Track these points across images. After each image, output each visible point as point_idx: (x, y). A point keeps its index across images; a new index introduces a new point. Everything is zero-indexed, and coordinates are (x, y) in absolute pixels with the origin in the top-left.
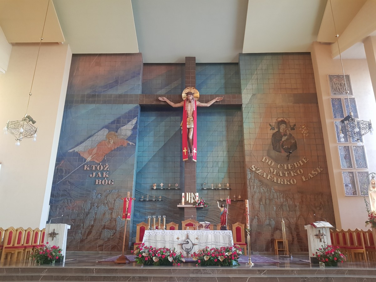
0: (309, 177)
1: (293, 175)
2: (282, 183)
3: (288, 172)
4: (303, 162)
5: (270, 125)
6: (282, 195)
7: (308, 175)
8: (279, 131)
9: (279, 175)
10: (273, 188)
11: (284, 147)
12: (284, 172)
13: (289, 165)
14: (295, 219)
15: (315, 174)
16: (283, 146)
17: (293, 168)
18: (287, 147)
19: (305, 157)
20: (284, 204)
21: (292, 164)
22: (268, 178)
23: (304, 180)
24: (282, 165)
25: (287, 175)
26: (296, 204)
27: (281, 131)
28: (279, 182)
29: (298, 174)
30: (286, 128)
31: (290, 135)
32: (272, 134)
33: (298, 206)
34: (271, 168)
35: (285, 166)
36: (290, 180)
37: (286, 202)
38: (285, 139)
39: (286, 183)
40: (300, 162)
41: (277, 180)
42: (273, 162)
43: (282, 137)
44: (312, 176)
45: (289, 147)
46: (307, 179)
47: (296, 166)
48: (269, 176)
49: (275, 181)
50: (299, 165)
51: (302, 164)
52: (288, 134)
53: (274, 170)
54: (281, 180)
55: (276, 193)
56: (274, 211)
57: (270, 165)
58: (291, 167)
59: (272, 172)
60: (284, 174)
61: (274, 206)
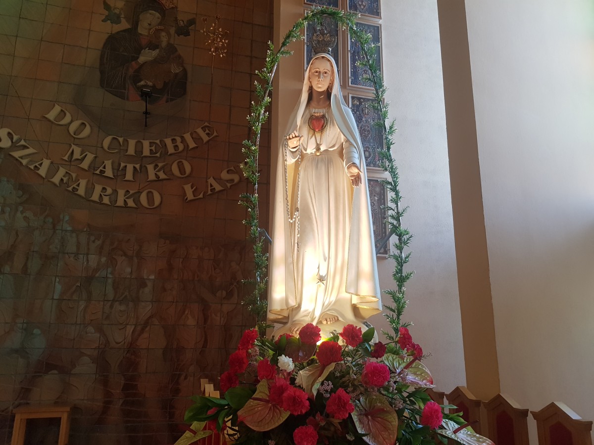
0: (209, 188)
1: (152, 177)
2: (106, 200)
3: (138, 166)
4: (197, 139)
5: (107, 7)
6: (98, 243)
7: (207, 182)
8: (132, 31)
9: (102, 172)
10: (67, 218)
11: (142, 83)
12: (123, 165)
13: (146, 144)
14: (130, 329)
15: (232, 180)
16: (136, 78)
17: (158, 155)
18: (150, 84)
19: (206, 124)
20: (97, 275)
21: (158, 142)
22: (56, 180)
23: (190, 196)
24: (121, 140)
25: (129, 176)
26: (145, 277)
27: (140, 30)
28: (95, 197)
29: (173, 174)
30: (160, 24)
31: (171, 49)
32: (106, 36)
33: (150, 284)
34: (73, 146)
35: (132, 143)
36: (142, 192)
37: (110, 270)
38: (150, 59)
39: (120, 203)
40: (187, 137)
41: (90, 190)
42: (88, 127)
43: (138, 51)
44: (218, 188)
45: (159, 85)
46: (201, 196)
47: (171, 150)
48: (62, 172)
49: (81, 191)
50: (181, 147)
51: (192, 145)
52: (164, 44)
53: (86, 155)
54: (104, 189)
55: (74, 235)
56: (53, 299)
57: (75, 136)
58: (151, 150)
59: (78, 159)
60: (120, 172)
61: (57, 280)
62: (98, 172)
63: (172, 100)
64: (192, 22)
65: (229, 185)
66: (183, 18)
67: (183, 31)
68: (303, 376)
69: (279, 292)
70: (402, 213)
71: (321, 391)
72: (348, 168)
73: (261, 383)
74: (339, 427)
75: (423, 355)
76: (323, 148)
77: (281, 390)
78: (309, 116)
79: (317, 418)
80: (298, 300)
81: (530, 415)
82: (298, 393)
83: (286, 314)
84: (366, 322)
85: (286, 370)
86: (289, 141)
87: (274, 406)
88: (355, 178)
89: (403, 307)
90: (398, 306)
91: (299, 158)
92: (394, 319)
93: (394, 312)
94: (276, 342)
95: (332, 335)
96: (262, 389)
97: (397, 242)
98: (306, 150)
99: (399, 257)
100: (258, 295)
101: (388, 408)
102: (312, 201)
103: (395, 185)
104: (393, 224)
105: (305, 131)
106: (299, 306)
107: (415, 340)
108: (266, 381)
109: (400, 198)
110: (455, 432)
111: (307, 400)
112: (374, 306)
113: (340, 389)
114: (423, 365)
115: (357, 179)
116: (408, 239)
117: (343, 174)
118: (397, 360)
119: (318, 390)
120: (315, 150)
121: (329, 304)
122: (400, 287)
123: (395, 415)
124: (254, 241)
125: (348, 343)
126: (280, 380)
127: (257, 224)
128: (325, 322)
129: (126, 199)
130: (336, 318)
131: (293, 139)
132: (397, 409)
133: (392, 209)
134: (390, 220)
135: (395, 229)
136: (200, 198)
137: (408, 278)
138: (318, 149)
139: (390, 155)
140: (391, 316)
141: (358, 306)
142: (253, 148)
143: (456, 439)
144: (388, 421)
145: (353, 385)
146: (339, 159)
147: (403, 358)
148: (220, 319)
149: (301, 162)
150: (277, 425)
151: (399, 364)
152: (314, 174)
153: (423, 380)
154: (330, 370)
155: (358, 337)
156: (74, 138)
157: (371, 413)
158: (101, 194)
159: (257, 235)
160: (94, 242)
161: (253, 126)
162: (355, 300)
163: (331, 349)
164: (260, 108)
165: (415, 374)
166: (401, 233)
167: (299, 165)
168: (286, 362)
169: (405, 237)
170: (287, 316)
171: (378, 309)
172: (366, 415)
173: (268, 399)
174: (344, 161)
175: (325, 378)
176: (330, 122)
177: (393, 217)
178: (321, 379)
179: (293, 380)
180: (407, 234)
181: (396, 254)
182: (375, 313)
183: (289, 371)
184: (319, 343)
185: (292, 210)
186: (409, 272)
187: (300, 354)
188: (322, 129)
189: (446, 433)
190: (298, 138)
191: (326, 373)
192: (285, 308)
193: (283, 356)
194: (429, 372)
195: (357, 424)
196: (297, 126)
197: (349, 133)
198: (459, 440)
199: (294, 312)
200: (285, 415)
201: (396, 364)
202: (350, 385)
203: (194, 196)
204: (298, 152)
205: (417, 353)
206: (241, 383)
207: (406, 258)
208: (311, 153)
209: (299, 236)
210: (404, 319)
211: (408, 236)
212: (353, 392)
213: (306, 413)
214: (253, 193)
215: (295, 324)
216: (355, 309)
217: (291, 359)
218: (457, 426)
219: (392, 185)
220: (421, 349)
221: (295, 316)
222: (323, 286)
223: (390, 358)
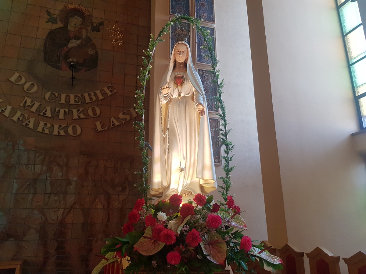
0: (112, 124)
1: (75, 116)
2: (47, 131)
3: (67, 110)
4: (104, 94)
5: (48, 13)
6: (41, 157)
7: (110, 120)
8: (65, 28)
9: (44, 114)
10: (22, 142)
11: (70, 60)
12: (57, 109)
13: (72, 97)
14: (61, 211)
15: (126, 119)
16: (66, 57)
17: (80, 103)
18: (75, 60)
19: (110, 85)
20: (40, 178)
21: (80, 95)
22: (15, 118)
23: (99, 128)
24: (56, 94)
25: (61, 116)
26: (71, 179)
27: (69, 28)
28: (40, 129)
29: (89, 115)
30: (82, 24)
31: (88, 40)
32: (48, 31)
33: (74, 183)
34: (26, 98)
35: (63, 96)
36: (69, 126)
37: (48, 174)
38: (75, 45)
39: (55, 133)
40: (98, 92)
41: (36, 125)
42: (36, 85)
43: (68, 40)
44: (117, 123)
45: (81, 61)
46: (106, 128)
47: (88, 100)
48: (19, 114)
49: (31, 126)
50: (94, 99)
51: (101, 97)
52: (84, 37)
53: (35, 103)
54: (46, 124)
55: (26, 153)
56: (12, 193)
57: (28, 92)
58: (75, 100)
59: (29, 106)
60: (55, 114)
61: (15, 181)
62: (42, 114)
63: (89, 70)
64: (101, 24)
65: (124, 122)
66: (96, 21)
67: (96, 29)
68: (172, 224)
69: (157, 178)
70: (228, 133)
71: (183, 231)
72: (197, 106)
73: (147, 229)
74: (193, 252)
75: (241, 211)
76: (182, 95)
77: (160, 231)
78: (174, 77)
79: (180, 247)
80: (168, 182)
81: (305, 255)
82: (169, 232)
83: (161, 192)
84: (208, 195)
85: (162, 220)
86: (163, 90)
87: (155, 241)
88: (201, 112)
89: (229, 186)
90: (226, 186)
91: (169, 100)
92: (224, 193)
93: (224, 189)
94: (156, 205)
95: (188, 202)
96: (148, 232)
97: (226, 149)
98: (172, 96)
99: (227, 158)
100: (144, 181)
101: (222, 240)
102: (176, 125)
103: (224, 116)
104: (223, 139)
105: (172, 85)
106: (169, 186)
107: (236, 204)
108: (150, 227)
109: (227, 124)
110: (259, 253)
111: (175, 236)
112: (212, 185)
113: (194, 229)
114: (241, 217)
115: (202, 112)
116: (232, 147)
117: (194, 109)
118: (226, 214)
119: (181, 231)
120: (178, 96)
121: (186, 185)
122: (227, 175)
123: (225, 244)
124: (142, 149)
125: (198, 204)
126: (159, 226)
127: (144, 139)
128: (184, 195)
129: (59, 131)
130: (191, 193)
131: (165, 89)
132: (226, 241)
133: (222, 130)
134: (221, 136)
135: (224, 142)
136: (106, 130)
137: (232, 170)
138: (179, 95)
139: (221, 99)
140: (223, 192)
141: (203, 186)
142: (142, 95)
143: (260, 256)
144: (221, 248)
145: (201, 228)
146: (192, 102)
147: (229, 213)
148: (118, 205)
149: (170, 102)
150: (157, 251)
151: (227, 217)
152: (177, 108)
153: (241, 226)
154: (188, 219)
155: (203, 200)
156: (27, 93)
157: (212, 244)
158: (43, 128)
159: (144, 145)
160: (38, 157)
161: (142, 82)
162: (202, 182)
163: (188, 209)
164: (145, 72)
165: (236, 222)
166: (228, 144)
167: (169, 104)
168: (162, 216)
169: (230, 146)
170: (162, 192)
171: (215, 187)
172: (209, 244)
173: (151, 237)
174: (194, 102)
175: (185, 223)
176: (187, 80)
177: (223, 134)
178: (182, 225)
179: (166, 226)
180: (231, 144)
181: (225, 156)
182: (213, 190)
183: (164, 221)
184: (181, 205)
185: (165, 129)
186: (233, 166)
187: (170, 211)
188: (182, 84)
189: (254, 253)
190: (168, 89)
191: (185, 221)
192: (161, 187)
193: (160, 212)
194: (244, 221)
195: (203, 249)
196: (167, 82)
197: (197, 86)
198: (261, 257)
199: (166, 190)
200: (162, 245)
201: (225, 217)
202: (199, 228)
203: (102, 129)
204: (168, 96)
205: (237, 211)
206: (135, 230)
207: (231, 158)
208: (176, 98)
209: (169, 144)
210: (229, 194)
211: (231, 145)
212: (201, 231)
213: (174, 243)
214: (141, 121)
215: (166, 196)
216: (202, 187)
217: (165, 214)
218: (260, 250)
219: (222, 116)
220: (239, 209)
221: (167, 192)
222: (183, 174)
223: (222, 213)
